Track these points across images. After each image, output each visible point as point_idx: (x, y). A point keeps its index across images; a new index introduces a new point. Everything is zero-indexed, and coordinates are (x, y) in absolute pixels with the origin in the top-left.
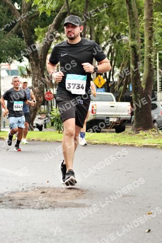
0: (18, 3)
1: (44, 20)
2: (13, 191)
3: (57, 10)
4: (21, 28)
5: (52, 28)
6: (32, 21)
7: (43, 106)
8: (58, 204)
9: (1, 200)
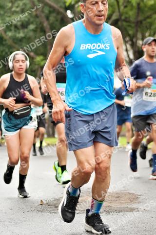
0: (71, 11)
8: (113, 208)
9: (57, 205)
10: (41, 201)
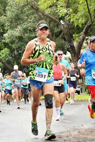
0: (63, 20)
1: (78, 30)
2: (61, 131)
3: (86, 24)
4: (65, 35)
5: (83, 34)
6: (71, 31)
7: (80, 80)
8: (88, 139)
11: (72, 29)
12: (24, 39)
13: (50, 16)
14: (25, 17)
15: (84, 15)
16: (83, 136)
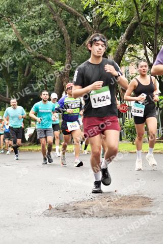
2: (79, 200)
3: (128, 21)
5: (124, 39)
9: (65, 210)
10: (50, 206)
11: (105, 31)
12: (23, 46)
13: (67, 6)
14: (25, 9)
15: (125, 5)
16: (115, 208)
